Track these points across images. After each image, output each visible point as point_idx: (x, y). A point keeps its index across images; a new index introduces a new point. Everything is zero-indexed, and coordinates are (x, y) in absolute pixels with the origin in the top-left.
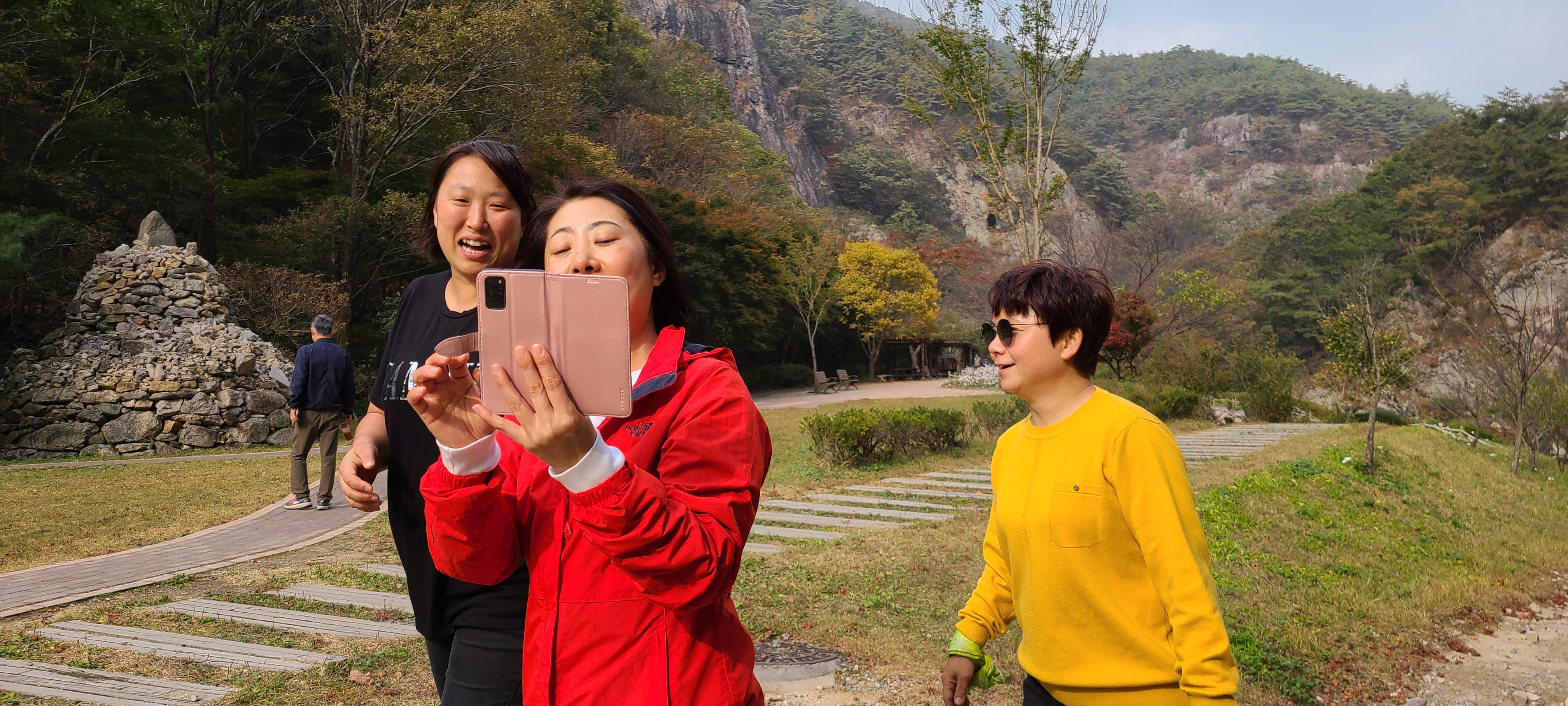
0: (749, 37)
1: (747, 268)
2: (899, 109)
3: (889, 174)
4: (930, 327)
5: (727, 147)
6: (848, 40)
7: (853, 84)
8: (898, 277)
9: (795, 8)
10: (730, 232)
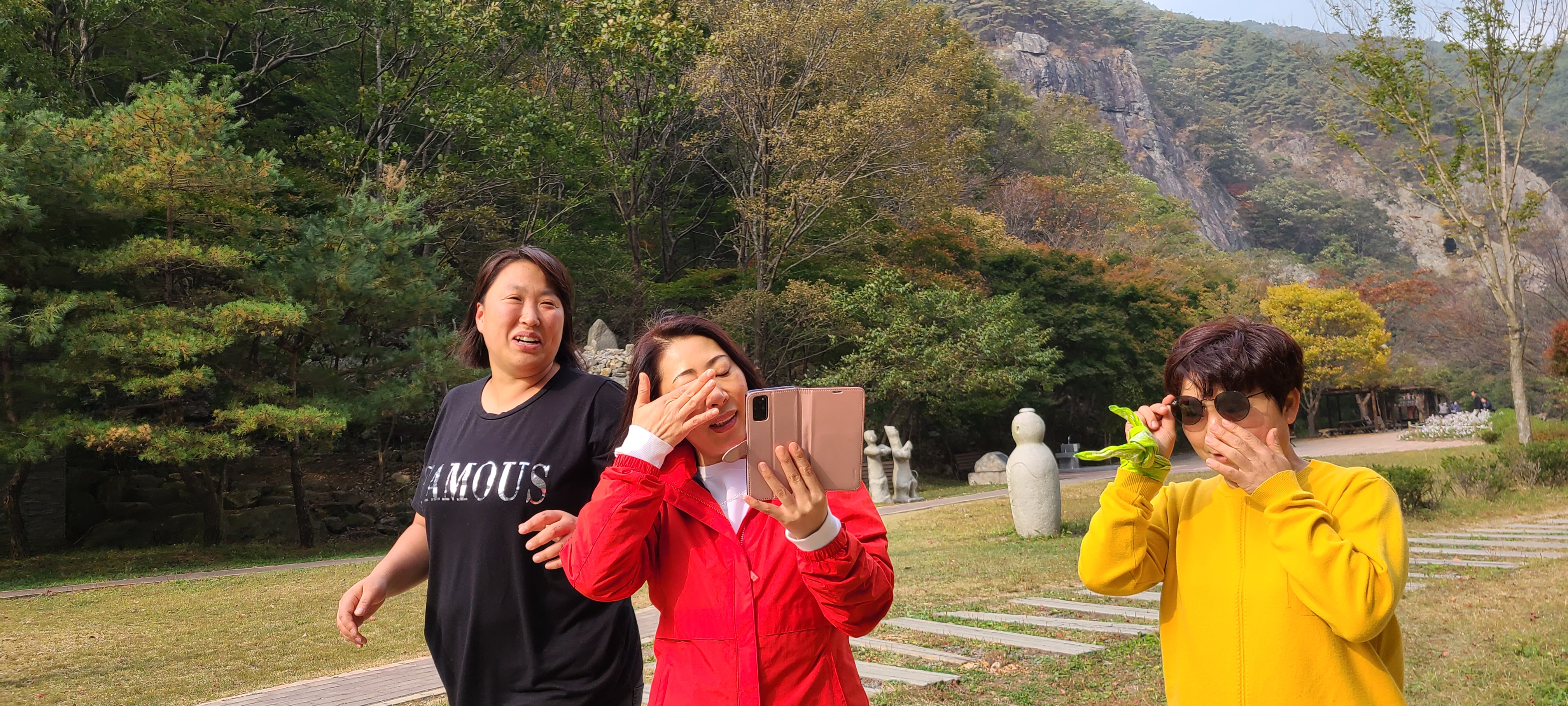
0: (1138, 81)
1: (1155, 324)
2: (1321, 134)
3: (1313, 206)
4: (1380, 372)
5: (1122, 200)
6: (1253, 68)
7: (1262, 114)
8: (1335, 321)
9: (1188, 43)
10: (1133, 288)
